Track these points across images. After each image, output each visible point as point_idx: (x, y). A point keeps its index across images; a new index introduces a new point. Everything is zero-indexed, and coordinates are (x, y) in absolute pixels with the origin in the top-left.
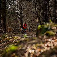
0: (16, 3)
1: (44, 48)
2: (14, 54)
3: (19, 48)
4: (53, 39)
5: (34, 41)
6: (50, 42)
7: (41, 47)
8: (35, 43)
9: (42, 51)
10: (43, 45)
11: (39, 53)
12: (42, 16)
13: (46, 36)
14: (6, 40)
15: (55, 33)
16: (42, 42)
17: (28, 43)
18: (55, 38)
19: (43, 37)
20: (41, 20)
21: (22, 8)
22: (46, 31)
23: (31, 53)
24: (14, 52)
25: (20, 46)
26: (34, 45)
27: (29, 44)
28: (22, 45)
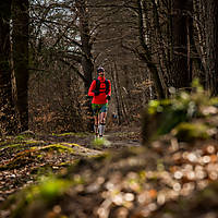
0: (69, 14)
1: (172, 188)
2: (57, 209)
3: (75, 186)
4: (206, 154)
5: (132, 161)
6: (194, 165)
7: (157, 184)
8: (137, 169)
9: (162, 198)
10: (165, 175)
11: (152, 207)
12: (168, 64)
13: (179, 141)
14: (29, 156)
15: (212, 131)
16: (164, 164)
17: (110, 166)
18: (211, 149)
19: (168, 143)
20: (162, 81)
21: (92, 33)
22: (180, 122)
23: (122, 206)
24: (57, 204)
25: (77, 179)
26: (132, 176)
27: (112, 171)
28: (87, 174)
